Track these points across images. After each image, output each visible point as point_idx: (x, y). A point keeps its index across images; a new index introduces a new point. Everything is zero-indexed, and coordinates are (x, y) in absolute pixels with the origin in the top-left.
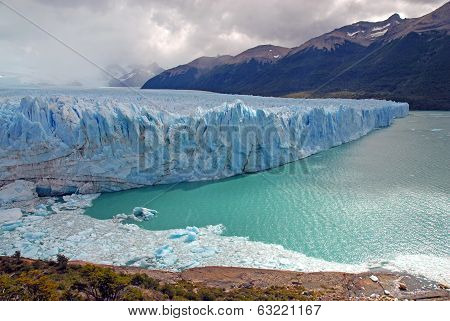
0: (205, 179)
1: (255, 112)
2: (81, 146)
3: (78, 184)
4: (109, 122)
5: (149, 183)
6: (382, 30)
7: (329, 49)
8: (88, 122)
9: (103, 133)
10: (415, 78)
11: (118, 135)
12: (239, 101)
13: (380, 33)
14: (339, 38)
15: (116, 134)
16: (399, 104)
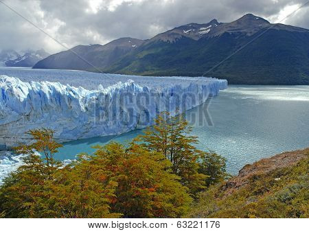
0: (112, 134)
1: (142, 88)
2: (27, 113)
3: (26, 141)
4: (48, 96)
5: (75, 138)
6: (206, 30)
7: (171, 42)
8: (34, 97)
9: (44, 105)
10: (229, 63)
11: (54, 105)
12: (132, 81)
13: (205, 31)
14: (178, 34)
15: (52, 105)
16: (221, 81)
